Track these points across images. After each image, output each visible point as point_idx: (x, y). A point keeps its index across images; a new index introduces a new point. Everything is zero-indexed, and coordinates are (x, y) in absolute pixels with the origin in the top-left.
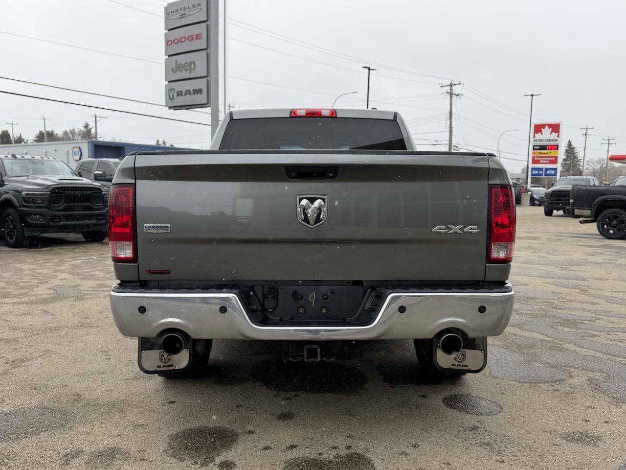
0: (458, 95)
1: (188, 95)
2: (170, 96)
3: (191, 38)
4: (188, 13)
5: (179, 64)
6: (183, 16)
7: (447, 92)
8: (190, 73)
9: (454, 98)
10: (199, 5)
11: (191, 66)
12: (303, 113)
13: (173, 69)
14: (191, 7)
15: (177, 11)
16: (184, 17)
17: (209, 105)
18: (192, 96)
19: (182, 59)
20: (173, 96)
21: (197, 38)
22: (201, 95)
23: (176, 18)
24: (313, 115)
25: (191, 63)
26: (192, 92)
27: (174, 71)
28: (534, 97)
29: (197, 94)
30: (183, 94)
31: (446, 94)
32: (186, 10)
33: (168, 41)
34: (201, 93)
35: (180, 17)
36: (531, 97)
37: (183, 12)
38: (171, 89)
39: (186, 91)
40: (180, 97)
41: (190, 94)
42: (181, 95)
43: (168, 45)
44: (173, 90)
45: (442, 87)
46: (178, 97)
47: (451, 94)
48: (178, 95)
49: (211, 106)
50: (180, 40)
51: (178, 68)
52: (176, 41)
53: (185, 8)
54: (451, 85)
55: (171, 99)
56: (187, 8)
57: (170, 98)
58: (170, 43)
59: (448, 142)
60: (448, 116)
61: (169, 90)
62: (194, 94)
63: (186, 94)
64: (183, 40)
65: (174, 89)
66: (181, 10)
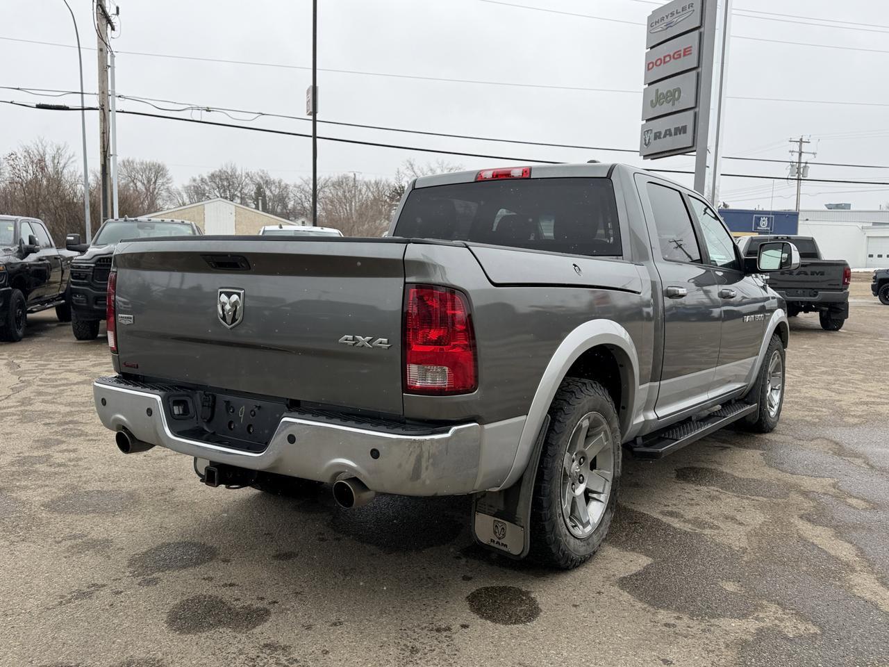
1: (668, 136)
2: (645, 140)
3: (677, 56)
4: (675, 20)
5: (661, 94)
6: (669, 26)
8: (673, 104)
10: (691, 5)
11: (673, 95)
12: (489, 175)
13: (652, 101)
14: (680, 10)
15: (663, 19)
16: (671, 26)
17: (694, 149)
18: (674, 137)
19: (663, 87)
20: (649, 140)
21: (685, 55)
22: (685, 135)
23: (661, 29)
24: (502, 177)
25: (675, 90)
26: (673, 131)
27: (653, 105)
29: (680, 134)
30: (662, 136)
32: (674, 17)
33: (649, 64)
34: (685, 132)
35: (665, 27)
37: (670, 19)
38: (648, 131)
39: (666, 131)
40: (658, 140)
41: (671, 135)
42: (660, 138)
43: (649, 69)
44: (650, 132)
46: (656, 141)
48: (655, 139)
49: (697, 150)
50: (663, 61)
51: (660, 99)
52: (659, 63)
53: (672, 14)
55: (647, 145)
56: (675, 13)
57: (646, 143)
58: (651, 66)
61: (645, 132)
62: (676, 134)
63: (665, 136)
64: (668, 59)
65: (651, 130)
66: (667, 17)
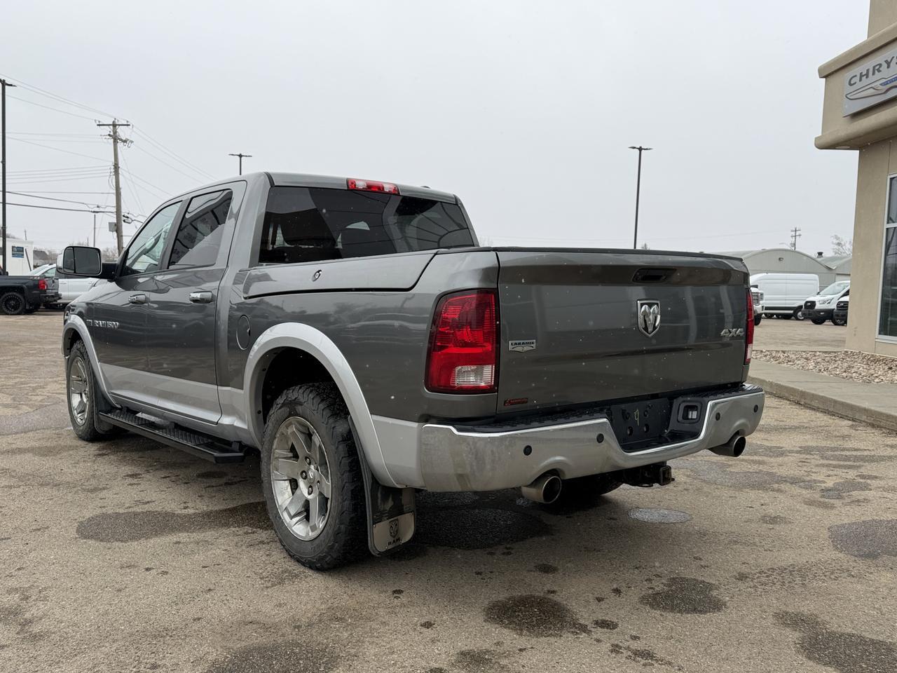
0: (125, 141)
7: (109, 135)
9: (120, 144)
12: (362, 186)
28: (243, 158)
31: (109, 137)
36: (238, 158)
45: (98, 125)
47: (115, 138)
54: (114, 125)
59: (114, 210)
60: (113, 170)
